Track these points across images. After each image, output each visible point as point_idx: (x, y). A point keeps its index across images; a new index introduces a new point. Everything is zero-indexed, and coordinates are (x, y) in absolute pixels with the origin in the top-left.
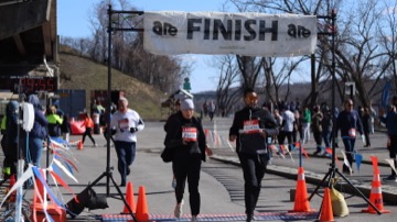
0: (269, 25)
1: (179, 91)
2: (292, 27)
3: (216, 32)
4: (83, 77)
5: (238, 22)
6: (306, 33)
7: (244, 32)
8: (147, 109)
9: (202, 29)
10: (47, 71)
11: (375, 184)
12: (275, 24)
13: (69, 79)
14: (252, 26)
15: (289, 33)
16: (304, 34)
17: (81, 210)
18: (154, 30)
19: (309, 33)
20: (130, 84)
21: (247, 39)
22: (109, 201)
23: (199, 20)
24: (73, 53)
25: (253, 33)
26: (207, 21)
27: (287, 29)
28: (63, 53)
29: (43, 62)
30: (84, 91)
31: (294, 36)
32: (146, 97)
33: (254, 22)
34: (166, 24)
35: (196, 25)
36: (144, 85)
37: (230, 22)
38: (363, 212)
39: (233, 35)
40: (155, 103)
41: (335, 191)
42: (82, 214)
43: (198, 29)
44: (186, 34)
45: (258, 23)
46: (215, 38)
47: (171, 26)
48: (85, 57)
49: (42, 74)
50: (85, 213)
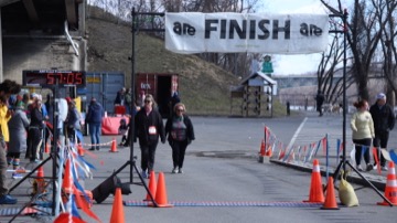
0: (282, 25)
1: (256, 76)
2: (304, 25)
3: (231, 32)
4: (121, 54)
5: (253, 22)
6: (317, 32)
7: (259, 32)
8: (212, 99)
9: (219, 29)
10: (70, 44)
11: (390, 177)
12: (288, 23)
13: (102, 57)
14: (265, 25)
15: (301, 32)
16: (315, 32)
17: (107, 196)
18: (175, 30)
19: (321, 31)
20: (189, 63)
21: (261, 37)
22: (132, 187)
23: (216, 21)
24: (107, 18)
25: (266, 32)
26: (224, 22)
27: (299, 28)
28: (93, 18)
29: (64, 33)
30: (122, 75)
31: (306, 34)
32: (211, 83)
33: (267, 22)
34: (185, 25)
35: (212, 25)
36: (208, 64)
37: (244, 22)
38: (379, 204)
39: (248, 35)
40: (224, 91)
41: (344, 182)
42: (108, 199)
43: (215, 29)
44: (203, 34)
45: (271, 22)
46: (231, 37)
47: (190, 27)
48: (124, 24)
49: (63, 48)
50: (110, 198)
